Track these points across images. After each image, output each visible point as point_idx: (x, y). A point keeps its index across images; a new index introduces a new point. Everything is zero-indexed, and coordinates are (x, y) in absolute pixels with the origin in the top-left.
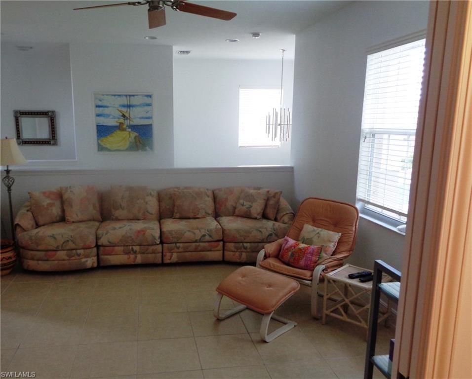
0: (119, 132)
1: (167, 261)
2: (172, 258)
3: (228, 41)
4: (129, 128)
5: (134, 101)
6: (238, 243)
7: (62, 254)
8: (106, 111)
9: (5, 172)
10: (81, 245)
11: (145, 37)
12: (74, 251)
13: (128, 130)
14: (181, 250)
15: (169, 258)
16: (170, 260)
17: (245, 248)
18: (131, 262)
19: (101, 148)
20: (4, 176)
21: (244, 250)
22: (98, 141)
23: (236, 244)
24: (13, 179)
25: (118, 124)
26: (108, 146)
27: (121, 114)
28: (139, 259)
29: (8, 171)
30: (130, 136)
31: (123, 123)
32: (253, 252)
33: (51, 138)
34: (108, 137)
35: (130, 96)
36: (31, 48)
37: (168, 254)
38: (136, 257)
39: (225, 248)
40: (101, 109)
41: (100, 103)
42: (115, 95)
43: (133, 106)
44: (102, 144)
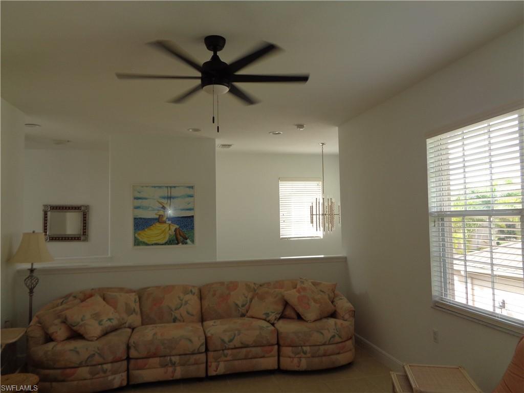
0: (158, 224)
1: (212, 373)
2: (219, 369)
3: (271, 134)
4: (169, 220)
5: (175, 192)
6: (296, 346)
7: (84, 372)
8: (145, 203)
9: (29, 271)
10: (110, 358)
11: (188, 130)
12: (100, 366)
13: (167, 222)
14: (229, 358)
15: (215, 369)
16: (216, 371)
17: (305, 353)
18: (168, 377)
19: (137, 243)
20: (27, 277)
21: (304, 355)
22: (135, 235)
23: (294, 348)
24: (38, 279)
25: (158, 217)
26: (145, 240)
27: (161, 206)
28: (179, 373)
29: (32, 270)
30: (170, 229)
31: (162, 215)
32: (313, 357)
33: (82, 234)
34: (146, 230)
35: (171, 187)
36: (68, 141)
37: (214, 365)
38: (175, 370)
39: (281, 353)
40: (140, 201)
41: (138, 195)
42: (155, 187)
43: (174, 198)
44: (139, 238)
